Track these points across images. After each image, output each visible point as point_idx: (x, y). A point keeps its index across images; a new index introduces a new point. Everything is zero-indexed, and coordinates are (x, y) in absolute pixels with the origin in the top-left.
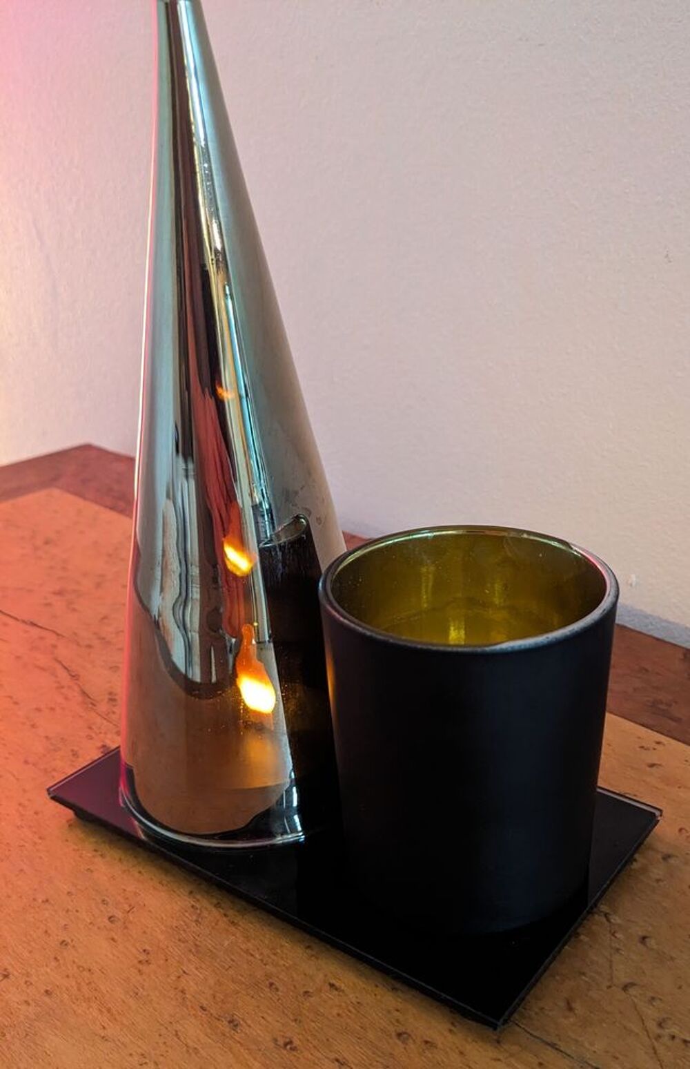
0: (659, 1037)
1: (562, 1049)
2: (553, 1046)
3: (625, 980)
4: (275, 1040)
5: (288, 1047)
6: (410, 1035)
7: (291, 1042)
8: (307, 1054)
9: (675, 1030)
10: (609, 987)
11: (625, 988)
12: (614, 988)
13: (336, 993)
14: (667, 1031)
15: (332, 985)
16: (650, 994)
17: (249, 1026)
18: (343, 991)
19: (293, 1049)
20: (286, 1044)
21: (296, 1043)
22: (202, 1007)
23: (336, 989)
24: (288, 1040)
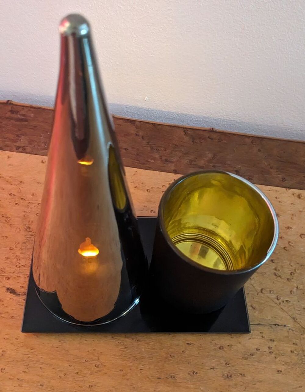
0: (280, 303)
1: (262, 324)
2: (259, 324)
3: (260, 289)
4: (189, 374)
5: (195, 374)
6: (222, 346)
7: (194, 372)
8: (202, 372)
9: (282, 299)
10: (258, 294)
11: (262, 292)
12: (259, 294)
13: (191, 345)
14: (280, 300)
15: (188, 344)
16: (269, 290)
17: (177, 375)
18: (193, 344)
19: (196, 373)
20: (193, 373)
21: (196, 371)
22: (158, 378)
23: (190, 344)
24: (193, 372)
